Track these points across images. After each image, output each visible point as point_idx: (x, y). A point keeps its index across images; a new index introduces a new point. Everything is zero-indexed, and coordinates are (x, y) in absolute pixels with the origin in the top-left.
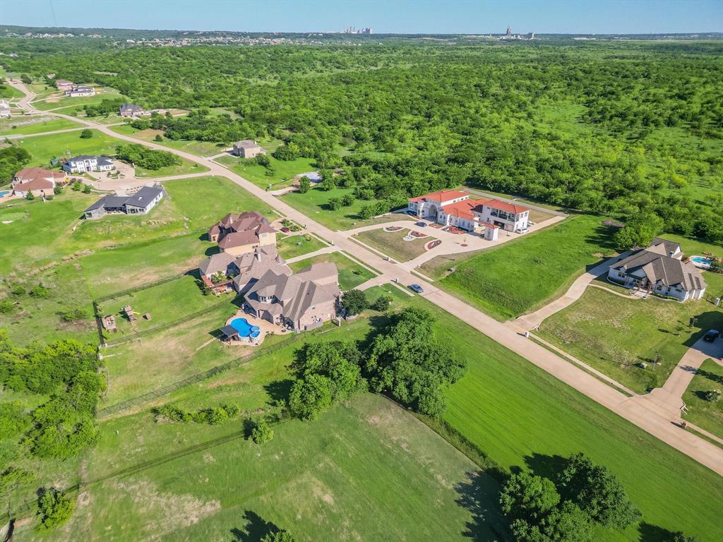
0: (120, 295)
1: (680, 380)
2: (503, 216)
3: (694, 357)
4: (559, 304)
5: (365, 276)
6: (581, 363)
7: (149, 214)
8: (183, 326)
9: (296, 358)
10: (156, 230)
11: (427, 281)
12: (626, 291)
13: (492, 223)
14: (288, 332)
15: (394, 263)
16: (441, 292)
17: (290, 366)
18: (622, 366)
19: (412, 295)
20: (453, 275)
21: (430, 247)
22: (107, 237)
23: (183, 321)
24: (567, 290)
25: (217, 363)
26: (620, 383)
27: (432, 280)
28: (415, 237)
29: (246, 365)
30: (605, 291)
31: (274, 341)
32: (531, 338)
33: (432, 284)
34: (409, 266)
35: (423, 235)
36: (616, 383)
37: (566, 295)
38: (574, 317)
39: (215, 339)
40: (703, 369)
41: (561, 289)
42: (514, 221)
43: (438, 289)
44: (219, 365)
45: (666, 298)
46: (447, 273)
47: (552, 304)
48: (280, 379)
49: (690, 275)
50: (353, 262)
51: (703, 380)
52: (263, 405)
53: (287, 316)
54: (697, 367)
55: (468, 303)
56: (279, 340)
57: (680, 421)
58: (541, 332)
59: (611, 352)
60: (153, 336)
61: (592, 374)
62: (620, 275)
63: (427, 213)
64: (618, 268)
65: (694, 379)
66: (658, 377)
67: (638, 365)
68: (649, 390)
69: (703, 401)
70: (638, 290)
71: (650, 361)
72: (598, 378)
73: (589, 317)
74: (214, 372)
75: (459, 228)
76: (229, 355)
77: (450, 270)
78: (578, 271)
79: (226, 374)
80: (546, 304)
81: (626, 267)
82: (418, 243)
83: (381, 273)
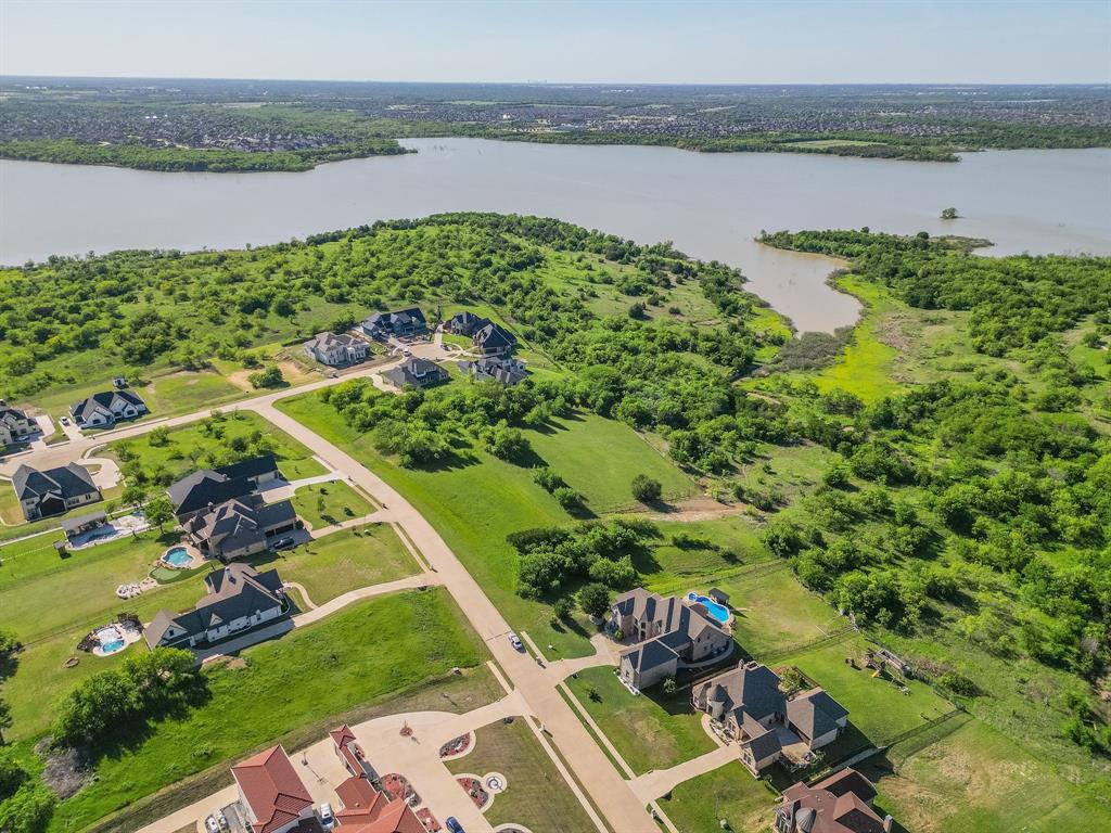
11: (496, 663)
15: (536, 720)
19: (524, 634)
21: (465, 740)
27: (490, 664)
28: (483, 781)
33: (492, 657)
34: (513, 704)
35: (466, 784)
72: (405, 533)
82: (480, 763)
83: (558, 688)
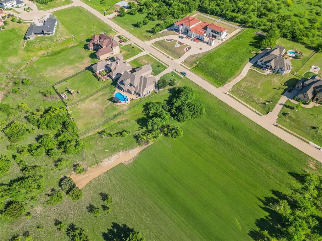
0: (62, 81)
1: (278, 108)
2: (216, 32)
3: (284, 99)
4: (238, 79)
5: (162, 67)
6: (246, 104)
7: (55, 35)
8: (95, 96)
9: (144, 109)
10: (62, 44)
11: (188, 69)
12: (263, 71)
13: (211, 35)
14: (139, 98)
15: (173, 59)
16: (194, 75)
17: (142, 112)
18: (259, 104)
19: (183, 77)
20: (198, 65)
21: (187, 51)
22: (41, 49)
23: (94, 94)
24: (241, 71)
25: (115, 112)
26: (258, 111)
27: (189, 69)
28: (180, 45)
29: (126, 112)
30: (255, 71)
31: (134, 102)
32: (229, 95)
33: (190, 70)
34: (179, 61)
35: (183, 44)
36: (257, 111)
37: (241, 74)
38: (244, 84)
39: (111, 102)
40: (286, 104)
41: (239, 71)
42: (220, 35)
43: (192, 73)
44: (116, 113)
45: (277, 74)
46: (195, 64)
47: (236, 79)
48: (140, 118)
49: (287, 64)
50: (156, 60)
51: (285, 108)
52: (138, 129)
53: (137, 91)
54: (284, 103)
55: (204, 79)
56: (136, 101)
57: (276, 124)
58: (232, 92)
59: (256, 99)
60: (85, 101)
61: (249, 108)
62: (261, 64)
63: (183, 31)
64: (261, 61)
65: (282, 108)
66: (271, 108)
67: (265, 104)
68: (267, 113)
69: (284, 116)
70: (267, 70)
71: (269, 102)
73: (249, 84)
74: (115, 116)
75: (198, 38)
76: (119, 109)
77: (196, 63)
78: (246, 62)
79: (120, 116)
80: (234, 78)
81: (264, 61)
82: (181, 48)
83: (169, 66)
